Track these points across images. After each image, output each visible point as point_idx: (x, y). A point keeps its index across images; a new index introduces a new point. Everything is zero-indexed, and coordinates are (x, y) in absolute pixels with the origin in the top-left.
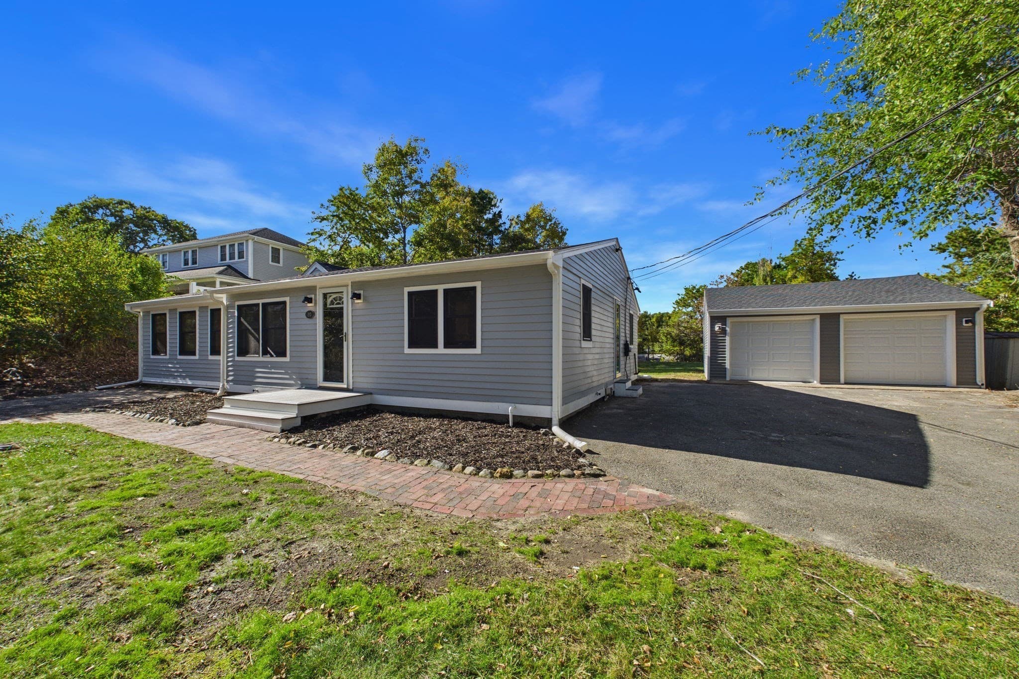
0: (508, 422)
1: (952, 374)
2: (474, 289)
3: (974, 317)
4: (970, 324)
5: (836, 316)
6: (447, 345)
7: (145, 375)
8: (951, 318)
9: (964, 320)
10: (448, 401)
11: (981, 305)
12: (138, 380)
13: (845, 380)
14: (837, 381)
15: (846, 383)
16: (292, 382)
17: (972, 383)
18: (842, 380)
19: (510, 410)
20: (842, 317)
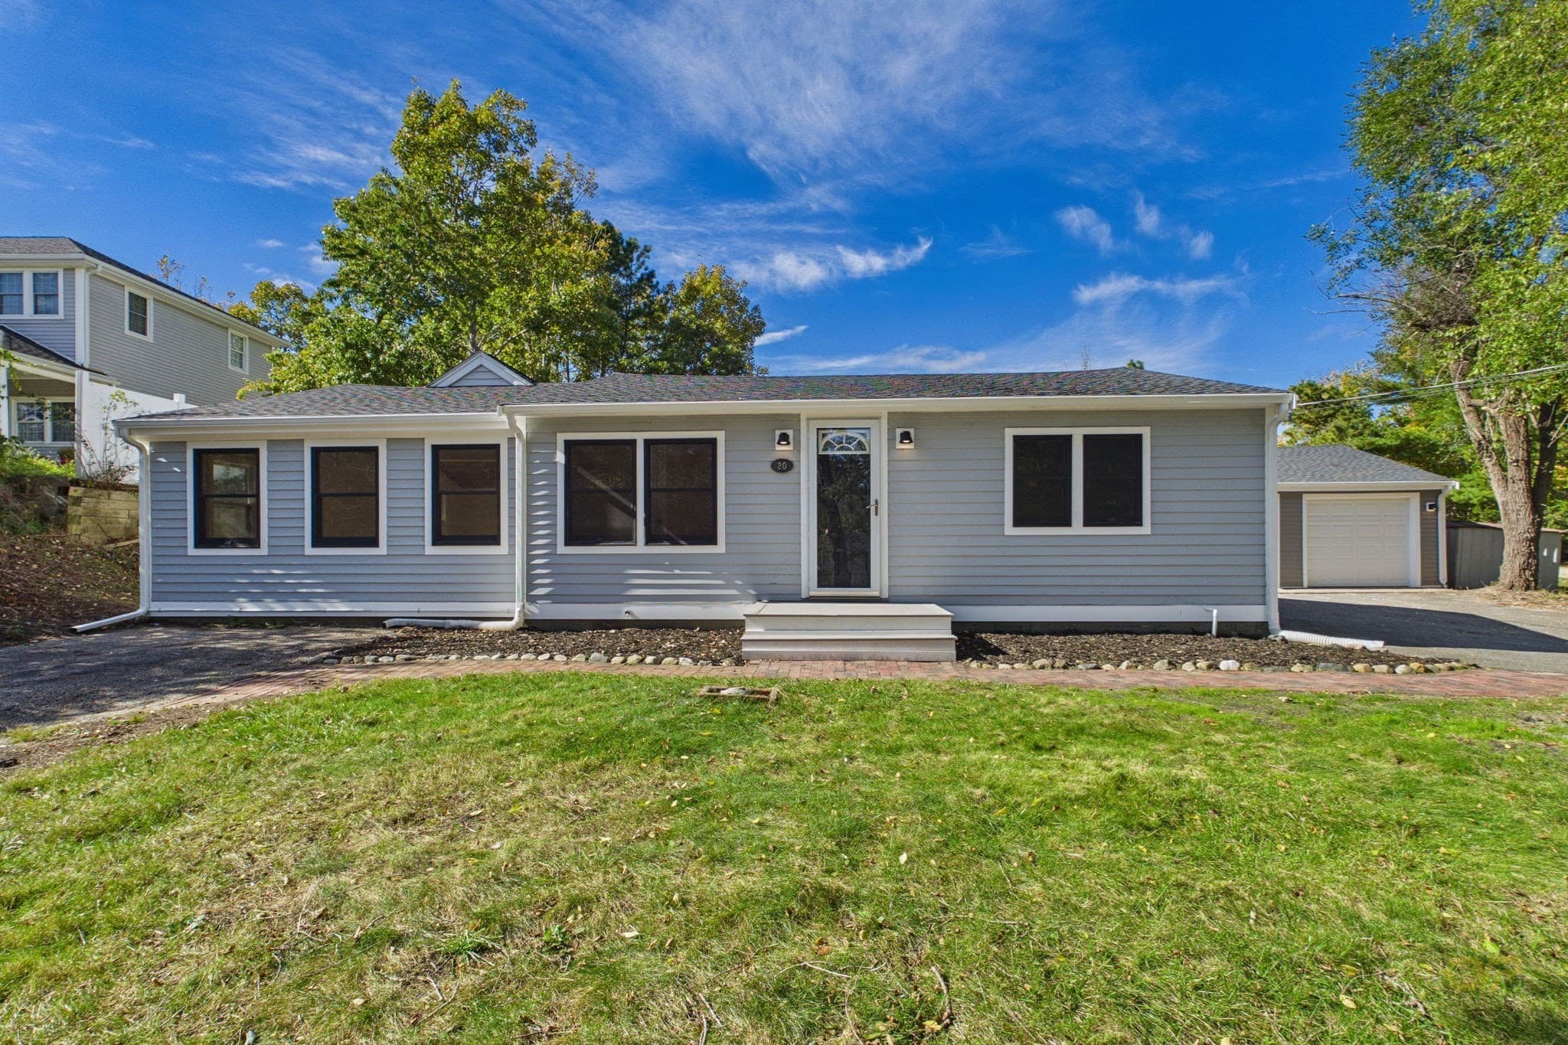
0: (1210, 632)
1: (1416, 573)
2: (1139, 437)
3: (1437, 501)
4: (1433, 510)
5: (1298, 496)
6: (1088, 522)
7: (157, 596)
8: (1415, 500)
9: (1428, 504)
10: (1088, 607)
11: (1446, 487)
12: (141, 611)
13: (1309, 581)
14: (1300, 585)
15: (1309, 588)
16: (733, 592)
17: (1436, 583)
18: (1305, 583)
19: (1215, 615)
20: (1305, 497)
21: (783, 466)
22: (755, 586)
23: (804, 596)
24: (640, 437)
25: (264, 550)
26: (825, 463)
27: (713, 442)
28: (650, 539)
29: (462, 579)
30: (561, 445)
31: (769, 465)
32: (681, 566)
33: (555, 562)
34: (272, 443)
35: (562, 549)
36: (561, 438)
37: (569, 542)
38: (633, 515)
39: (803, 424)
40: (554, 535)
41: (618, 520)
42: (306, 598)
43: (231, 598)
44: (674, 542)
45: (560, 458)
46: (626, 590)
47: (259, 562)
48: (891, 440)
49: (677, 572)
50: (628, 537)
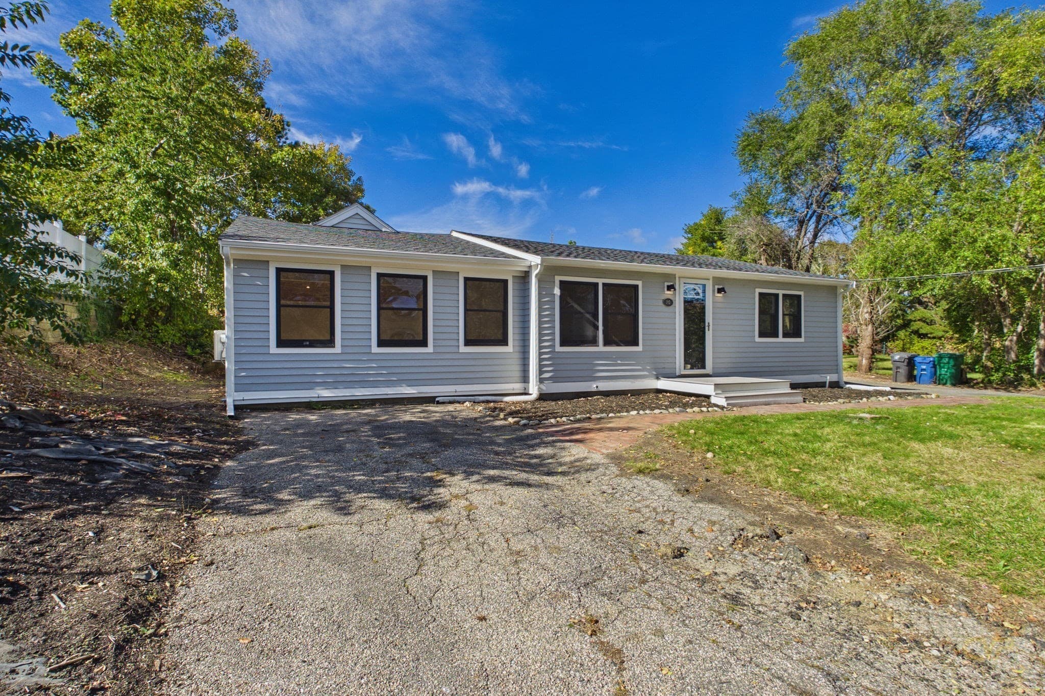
21: (668, 303)
22: (655, 369)
23: (677, 374)
24: (600, 281)
25: (338, 349)
26: (687, 302)
27: (636, 287)
28: (607, 343)
29: (488, 368)
30: (557, 283)
31: (661, 302)
32: (622, 359)
33: (555, 356)
34: (344, 267)
35: (559, 349)
36: (558, 279)
37: (563, 344)
38: (597, 328)
39: (677, 279)
40: (553, 340)
41: (589, 332)
42: (375, 384)
43: (311, 385)
44: (618, 345)
45: (557, 291)
46: (594, 373)
47: (335, 358)
48: (714, 291)
49: (619, 362)
50: (594, 342)
